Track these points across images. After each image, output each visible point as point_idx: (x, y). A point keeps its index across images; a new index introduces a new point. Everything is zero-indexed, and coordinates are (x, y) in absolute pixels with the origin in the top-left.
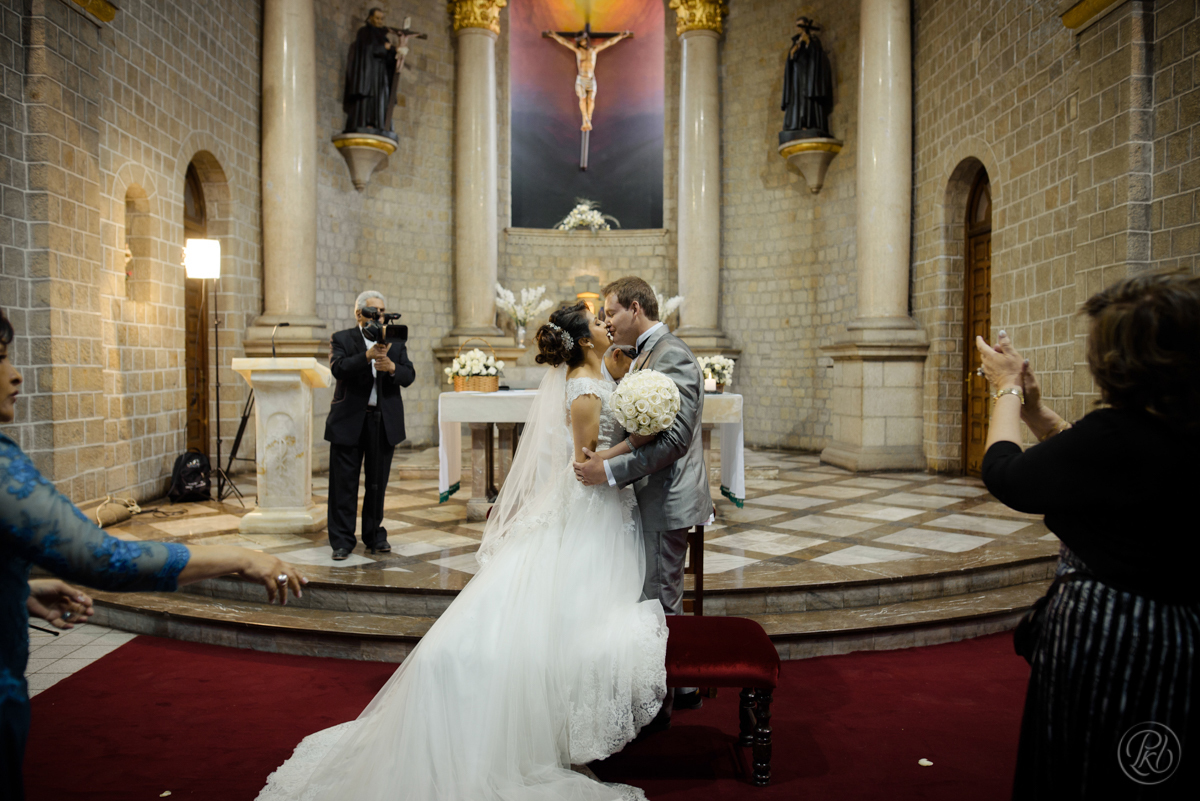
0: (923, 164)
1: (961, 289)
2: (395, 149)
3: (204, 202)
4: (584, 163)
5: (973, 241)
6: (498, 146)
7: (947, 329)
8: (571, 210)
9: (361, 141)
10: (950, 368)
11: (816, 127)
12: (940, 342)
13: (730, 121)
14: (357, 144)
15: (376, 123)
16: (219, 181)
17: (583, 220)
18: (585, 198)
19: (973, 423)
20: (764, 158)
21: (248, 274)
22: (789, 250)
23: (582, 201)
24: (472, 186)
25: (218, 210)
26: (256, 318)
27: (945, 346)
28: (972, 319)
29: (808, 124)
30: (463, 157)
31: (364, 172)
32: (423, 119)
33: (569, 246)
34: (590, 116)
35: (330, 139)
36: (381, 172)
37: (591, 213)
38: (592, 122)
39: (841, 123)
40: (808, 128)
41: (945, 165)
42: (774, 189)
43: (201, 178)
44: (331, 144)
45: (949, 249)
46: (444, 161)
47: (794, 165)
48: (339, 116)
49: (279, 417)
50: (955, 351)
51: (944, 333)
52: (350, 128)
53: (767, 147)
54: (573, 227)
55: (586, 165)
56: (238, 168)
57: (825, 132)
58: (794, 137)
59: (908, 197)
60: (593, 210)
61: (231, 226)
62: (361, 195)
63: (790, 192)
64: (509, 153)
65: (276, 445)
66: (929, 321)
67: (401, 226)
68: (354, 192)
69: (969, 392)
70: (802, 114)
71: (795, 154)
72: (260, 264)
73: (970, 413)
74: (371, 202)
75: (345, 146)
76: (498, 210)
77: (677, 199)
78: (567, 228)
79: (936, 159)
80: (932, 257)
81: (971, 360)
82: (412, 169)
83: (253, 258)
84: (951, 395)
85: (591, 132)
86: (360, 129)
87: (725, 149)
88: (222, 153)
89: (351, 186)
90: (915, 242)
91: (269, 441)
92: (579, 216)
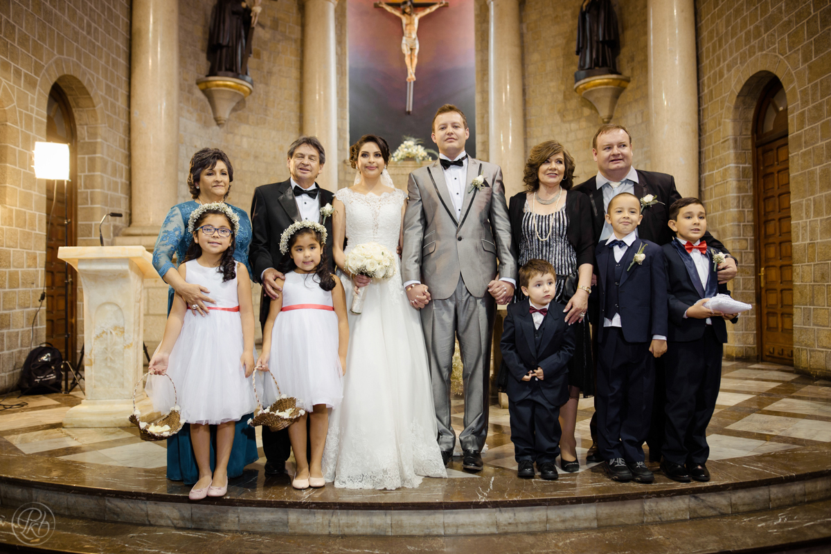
0: (709, 87)
1: (750, 193)
2: (251, 92)
3: (75, 125)
4: (410, 107)
5: (760, 150)
6: (338, 93)
7: (739, 230)
8: (399, 145)
9: (221, 83)
10: (743, 264)
11: (607, 66)
12: (733, 241)
13: (531, 68)
14: (218, 86)
15: (234, 69)
16: (88, 107)
17: (409, 153)
18: (411, 136)
19: (768, 314)
20: (560, 97)
21: (115, 190)
22: (585, 173)
23: (408, 138)
24: (316, 124)
25: (88, 132)
26: (123, 230)
27: (737, 244)
28: (763, 219)
29: (600, 64)
30: (308, 99)
31: (225, 111)
32: (275, 69)
33: (398, 174)
34: (414, 69)
35: (195, 82)
36: (239, 112)
37: (416, 147)
38: (416, 74)
39: (628, 62)
40: (599, 67)
41: (733, 83)
42: (570, 122)
43: (72, 104)
44: (195, 86)
45: (738, 158)
46: (293, 104)
47: (587, 101)
48: (203, 63)
49: (108, 308)
50: (747, 249)
51: (737, 233)
52: (212, 72)
53: (563, 88)
54: (401, 159)
55: (411, 110)
56: (107, 97)
57: (613, 71)
58: (588, 76)
59: (696, 116)
60: (418, 145)
61: (99, 147)
62: (222, 130)
63: (584, 124)
64: (348, 99)
65: (104, 335)
66: (721, 223)
67: (256, 157)
68: (215, 128)
69: (762, 285)
70: (594, 56)
71: (589, 90)
72: (128, 182)
73: (764, 304)
74: (230, 136)
75: (207, 88)
76: (338, 145)
77: (488, 135)
78: (396, 160)
79: (723, 80)
80: (723, 166)
81: (763, 256)
82: (266, 110)
83: (121, 177)
84: (745, 289)
85: (414, 82)
86: (220, 73)
87: (527, 91)
88: (89, 80)
89: (214, 122)
90: (703, 156)
91: (98, 332)
92: (406, 150)
